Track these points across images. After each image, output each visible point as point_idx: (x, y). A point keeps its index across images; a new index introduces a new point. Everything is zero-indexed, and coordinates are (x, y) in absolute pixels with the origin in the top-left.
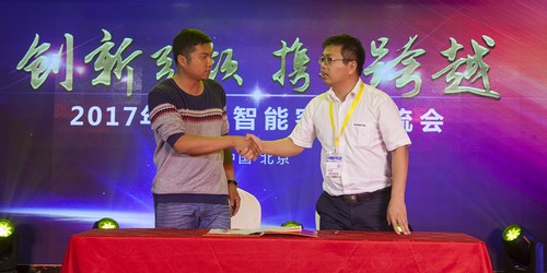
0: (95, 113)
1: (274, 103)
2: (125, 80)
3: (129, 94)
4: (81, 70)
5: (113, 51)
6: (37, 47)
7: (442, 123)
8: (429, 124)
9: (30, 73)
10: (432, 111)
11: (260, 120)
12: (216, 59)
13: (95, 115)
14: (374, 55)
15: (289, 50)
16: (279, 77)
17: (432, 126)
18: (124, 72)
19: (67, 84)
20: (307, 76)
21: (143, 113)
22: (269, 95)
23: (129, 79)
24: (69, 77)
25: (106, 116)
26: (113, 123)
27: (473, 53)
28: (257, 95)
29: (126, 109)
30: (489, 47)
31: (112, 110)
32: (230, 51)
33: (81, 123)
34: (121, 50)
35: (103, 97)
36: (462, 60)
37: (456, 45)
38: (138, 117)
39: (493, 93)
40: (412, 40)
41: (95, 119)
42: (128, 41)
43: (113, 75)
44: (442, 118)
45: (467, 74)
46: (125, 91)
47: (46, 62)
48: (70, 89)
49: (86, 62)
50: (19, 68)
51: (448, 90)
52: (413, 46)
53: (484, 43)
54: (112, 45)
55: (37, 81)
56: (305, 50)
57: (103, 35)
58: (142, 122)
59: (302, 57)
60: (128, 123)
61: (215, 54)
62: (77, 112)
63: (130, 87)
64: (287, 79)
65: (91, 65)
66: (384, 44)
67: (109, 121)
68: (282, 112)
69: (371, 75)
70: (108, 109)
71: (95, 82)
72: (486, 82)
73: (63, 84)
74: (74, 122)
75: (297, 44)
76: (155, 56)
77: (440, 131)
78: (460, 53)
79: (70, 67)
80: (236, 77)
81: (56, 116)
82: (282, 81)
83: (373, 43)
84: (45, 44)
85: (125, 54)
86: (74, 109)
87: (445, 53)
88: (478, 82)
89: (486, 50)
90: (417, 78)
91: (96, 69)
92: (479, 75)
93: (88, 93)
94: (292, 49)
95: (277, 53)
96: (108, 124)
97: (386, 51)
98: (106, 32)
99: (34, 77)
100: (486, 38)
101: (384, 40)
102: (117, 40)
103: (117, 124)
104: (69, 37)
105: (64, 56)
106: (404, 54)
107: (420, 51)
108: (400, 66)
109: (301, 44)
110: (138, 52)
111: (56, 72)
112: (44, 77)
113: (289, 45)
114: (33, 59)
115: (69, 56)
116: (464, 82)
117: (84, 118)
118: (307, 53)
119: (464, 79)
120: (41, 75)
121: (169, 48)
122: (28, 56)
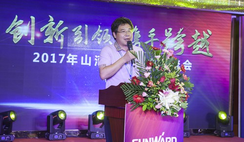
0: (45, 56)
2: (60, 41)
3: (62, 48)
4: (38, 35)
5: (54, 27)
6: (16, 22)
7: (191, 66)
8: (186, 66)
9: (13, 35)
10: (187, 61)
12: (101, 33)
13: (45, 58)
14: (166, 36)
17: (187, 68)
18: (60, 37)
19: (32, 41)
20: (139, 43)
21: (68, 57)
23: (62, 40)
25: (51, 58)
26: (54, 61)
27: (203, 37)
29: (60, 55)
31: (53, 55)
32: (107, 30)
33: (38, 61)
34: (58, 26)
36: (199, 40)
37: (197, 33)
39: (210, 55)
40: (181, 30)
42: (61, 22)
43: (54, 39)
44: (191, 64)
46: (60, 46)
48: (33, 44)
49: (41, 31)
50: (7, 32)
51: (194, 52)
52: (182, 33)
53: (208, 33)
54: (54, 23)
55: (16, 39)
56: (139, 32)
57: (49, 18)
58: (67, 62)
59: (138, 35)
60: (61, 62)
61: (101, 31)
63: (62, 44)
65: (43, 33)
66: (170, 31)
67: (52, 60)
69: (165, 44)
70: (52, 55)
71: (45, 41)
72: (208, 50)
73: (29, 41)
74: (35, 60)
76: (74, 30)
77: (190, 69)
78: (199, 37)
79: (33, 33)
80: (110, 42)
83: (166, 30)
84: (21, 21)
85: (60, 29)
86: (35, 54)
88: (205, 50)
89: (208, 36)
90: (183, 47)
91: (46, 35)
92: (205, 47)
93: (41, 46)
96: (51, 62)
97: (171, 34)
98: (51, 17)
99: (15, 37)
100: (209, 31)
101: (170, 29)
102: (56, 21)
103: (56, 62)
104: (33, 18)
105: (30, 27)
106: (178, 36)
107: (184, 35)
108: (176, 41)
109: (137, 29)
110: (66, 28)
111: (26, 35)
112: (20, 38)
114: (14, 28)
115: (33, 28)
116: (200, 49)
117: (40, 59)
118: (140, 33)
119: (200, 48)
120: (18, 36)
121: (80, 27)
122: (11, 27)
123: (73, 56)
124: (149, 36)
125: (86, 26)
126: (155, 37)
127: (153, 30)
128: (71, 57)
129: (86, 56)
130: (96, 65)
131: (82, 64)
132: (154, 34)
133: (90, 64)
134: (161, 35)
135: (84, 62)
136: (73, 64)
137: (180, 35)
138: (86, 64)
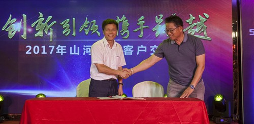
0: (36, 48)
2: (49, 34)
3: (51, 40)
4: (30, 30)
5: (44, 22)
6: (11, 20)
9: (8, 31)
12: (88, 24)
13: (36, 50)
14: (157, 22)
15: (120, 20)
18: (49, 31)
19: (24, 36)
20: (128, 31)
21: (57, 48)
23: (51, 34)
24: (25, 33)
25: (41, 50)
26: (44, 53)
27: (200, 21)
29: (50, 47)
30: (206, 18)
31: (44, 47)
32: (94, 21)
33: (31, 53)
34: (47, 21)
35: (40, 42)
36: (195, 24)
37: (193, 18)
38: (55, 50)
39: (209, 38)
41: (36, 51)
42: (50, 17)
43: (44, 32)
45: (197, 30)
46: (49, 39)
47: (15, 27)
48: (26, 38)
49: (32, 26)
50: (3, 30)
53: (204, 16)
54: (43, 19)
55: (11, 35)
56: (127, 20)
57: (39, 15)
58: (57, 52)
59: (126, 23)
60: (51, 53)
61: (88, 22)
62: (29, 48)
63: (51, 37)
64: (119, 33)
65: (34, 28)
66: (161, 17)
69: (156, 31)
70: (42, 47)
71: (36, 35)
72: (205, 33)
73: (22, 36)
74: (27, 53)
75: (124, 18)
76: (62, 24)
78: (194, 21)
79: (25, 29)
80: (97, 32)
81: (20, 50)
83: (157, 17)
84: (14, 19)
85: (49, 23)
86: (27, 47)
87: (188, 21)
88: (202, 33)
89: (205, 19)
91: (37, 30)
92: (202, 30)
93: (33, 40)
94: (122, 20)
96: (42, 53)
97: (162, 20)
98: (40, 13)
99: (10, 33)
100: (205, 14)
101: (161, 16)
102: (45, 17)
103: (46, 53)
104: (24, 16)
105: (23, 24)
110: (55, 22)
111: (19, 31)
112: (14, 33)
113: (120, 18)
114: (9, 25)
115: (25, 25)
117: (32, 51)
118: (128, 22)
119: (196, 32)
120: (12, 32)
121: (68, 20)
122: (7, 24)
123: (62, 47)
124: (139, 24)
125: (74, 19)
126: (144, 25)
127: (142, 18)
128: (60, 48)
129: (75, 46)
130: (84, 54)
131: (71, 53)
132: (143, 22)
133: (78, 54)
134: (151, 22)
135: (73, 52)
136: (62, 54)
138: (75, 53)
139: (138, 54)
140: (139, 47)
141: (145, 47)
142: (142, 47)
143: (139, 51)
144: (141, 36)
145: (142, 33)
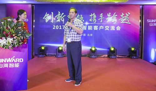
0: (57, 27)
1: (90, 25)
4: (55, 19)
5: (60, 15)
8: (118, 29)
10: (118, 26)
11: (87, 28)
12: (79, 17)
14: (108, 16)
16: (91, 20)
18: (62, 19)
20: (96, 20)
22: (89, 23)
24: (53, 20)
25: (59, 27)
26: (60, 28)
27: (126, 16)
28: (87, 23)
29: (63, 26)
31: (60, 26)
32: (82, 15)
34: (62, 15)
36: (124, 17)
37: (123, 14)
39: (130, 23)
40: (115, 13)
42: (63, 14)
43: (60, 20)
44: (120, 28)
47: (48, 18)
48: (53, 22)
49: (56, 17)
50: (43, 19)
51: (121, 23)
52: (115, 14)
53: (128, 14)
55: (47, 21)
59: (95, 16)
60: (63, 29)
61: (79, 16)
62: (54, 27)
63: (63, 22)
68: (91, 27)
69: (107, 20)
71: (57, 21)
72: (128, 21)
73: (51, 21)
74: (53, 28)
75: (94, 14)
76: (68, 16)
77: (120, 30)
79: (53, 18)
80: (83, 20)
82: (91, 21)
83: (108, 14)
84: (48, 14)
85: (62, 16)
87: (121, 16)
88: (127, 21)
89: (128, 15)
90: (116, 20)
91: (57, 19)
93: (56, 23)
95: (90, 16)
97: (110, 15)
98: (59, 12)
99: (46, 20)
101: (110, 13)
102: (61, 13)
104: (52, 13)
106: (114, 16)
107: (116, 15)
108: (113, 18)
110: (65, 16)
111: (50, 19)
112: (48, 20)
113: (92, 14)
115: (53, 16)
116: (124, 21)
117: (55, 28)
122: (45, 16)
124: (100, 17)
126: (102, 17)
127: (102, 14)
132: (102, 16)
134: (105, 16)
137: (115, 15)
139: (100, 29)
140: (100, 27)
141: (103, 27)
142: (101, 26)
143: (100, 28)
144: (101, 22)
145: (102, 21)
